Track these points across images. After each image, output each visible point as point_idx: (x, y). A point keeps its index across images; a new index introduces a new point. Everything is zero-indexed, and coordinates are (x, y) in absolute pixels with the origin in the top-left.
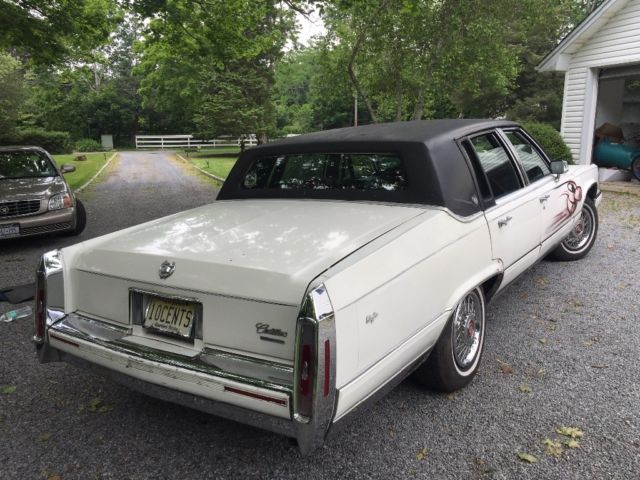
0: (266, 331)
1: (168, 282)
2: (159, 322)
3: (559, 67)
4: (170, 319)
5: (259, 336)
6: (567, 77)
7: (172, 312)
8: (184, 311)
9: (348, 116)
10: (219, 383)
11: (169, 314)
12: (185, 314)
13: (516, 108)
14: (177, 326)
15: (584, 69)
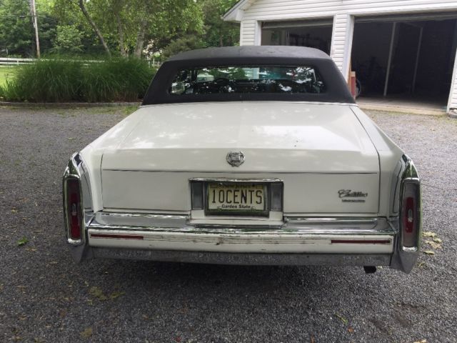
0: (348, 195)
1: (241, 168)
2: (225, 204)
3: (238, 19)
4: (238, 199)
5: (341, 200)
6: (242, 26)
7: (239, 194)
8: (251, 192)
9: (30, 44)
10: (326, 239)
11: (235, 196)
12: (254, 194)
13: (171, 45)
14: (248, 204)
15: (253, 21)
